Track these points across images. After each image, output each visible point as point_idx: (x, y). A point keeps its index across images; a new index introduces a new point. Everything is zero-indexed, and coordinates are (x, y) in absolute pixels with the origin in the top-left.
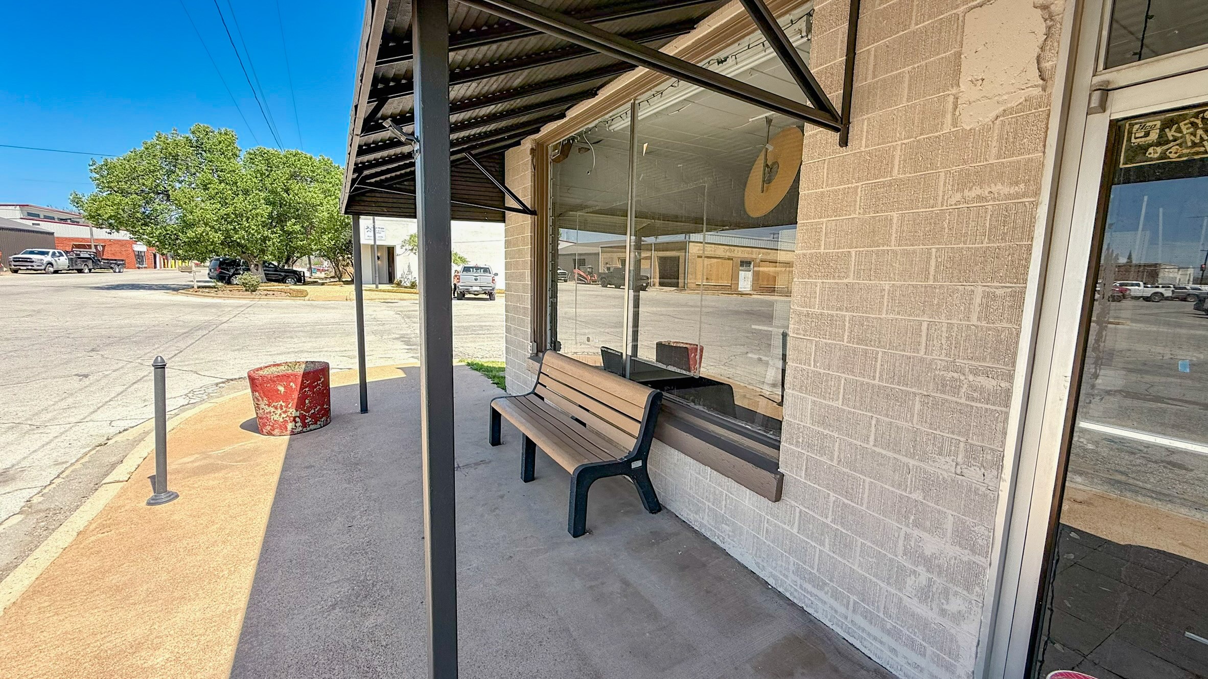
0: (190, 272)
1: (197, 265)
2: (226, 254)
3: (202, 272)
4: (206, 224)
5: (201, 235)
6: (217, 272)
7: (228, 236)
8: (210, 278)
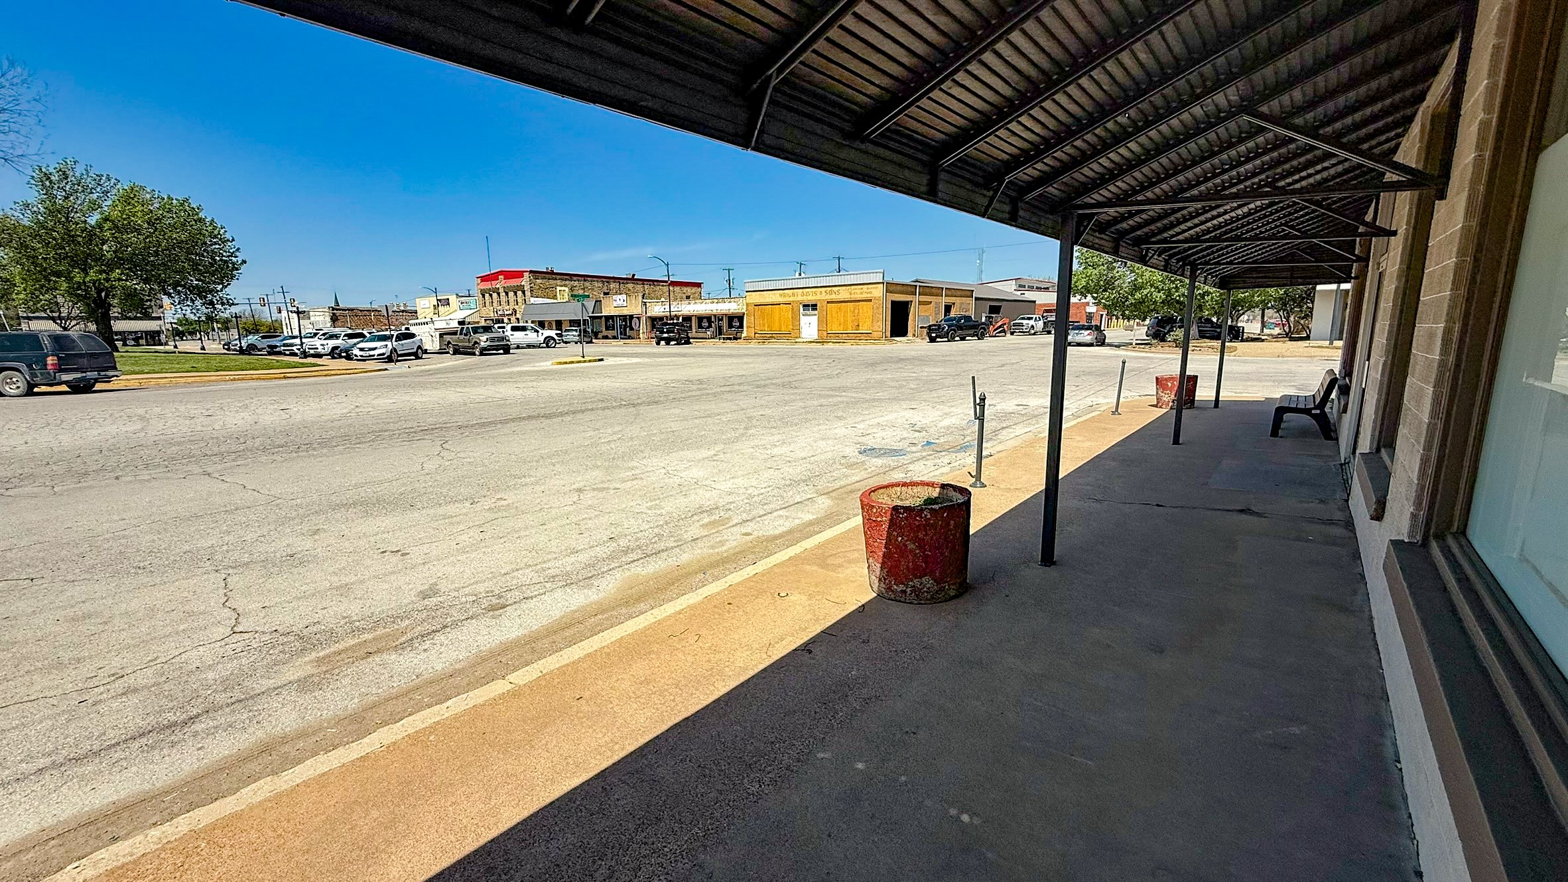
0: (1132, 331)
1: (1138, 324)
2: (1165, 311)
3: (1141, 331)
4: (1152, 286)
5: (1146, 295)
6: (1154, 330)
7: (1169, 294)
8: (1147, 336)
